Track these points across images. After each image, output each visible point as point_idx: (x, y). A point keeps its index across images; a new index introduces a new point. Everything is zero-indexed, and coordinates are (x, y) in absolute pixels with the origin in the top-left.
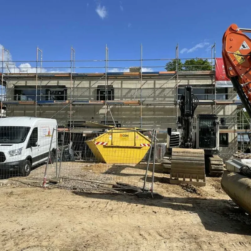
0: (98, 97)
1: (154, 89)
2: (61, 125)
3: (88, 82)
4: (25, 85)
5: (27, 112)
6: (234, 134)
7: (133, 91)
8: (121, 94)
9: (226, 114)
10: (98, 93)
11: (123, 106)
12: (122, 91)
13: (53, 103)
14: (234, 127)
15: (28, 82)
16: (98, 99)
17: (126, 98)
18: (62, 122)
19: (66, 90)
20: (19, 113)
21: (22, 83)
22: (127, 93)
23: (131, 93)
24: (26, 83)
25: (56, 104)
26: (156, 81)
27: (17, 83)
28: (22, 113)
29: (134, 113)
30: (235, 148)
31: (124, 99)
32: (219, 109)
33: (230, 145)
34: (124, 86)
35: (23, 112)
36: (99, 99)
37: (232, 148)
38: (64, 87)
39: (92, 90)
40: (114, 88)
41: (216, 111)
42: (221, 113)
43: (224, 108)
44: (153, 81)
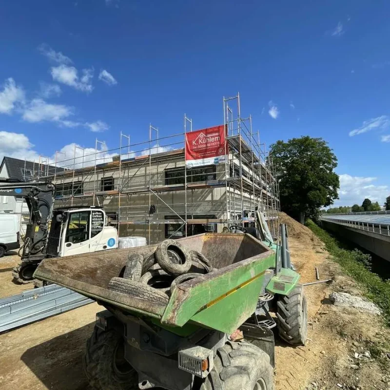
0: (102, 187)
1: (145, 175)
10: (102, 185)
16: (102, 191)
32: (207, 193)
40: (114, 179)
41: (203, 196)
42: (209, 198)
43: (212, 192)
44: (144, 168)
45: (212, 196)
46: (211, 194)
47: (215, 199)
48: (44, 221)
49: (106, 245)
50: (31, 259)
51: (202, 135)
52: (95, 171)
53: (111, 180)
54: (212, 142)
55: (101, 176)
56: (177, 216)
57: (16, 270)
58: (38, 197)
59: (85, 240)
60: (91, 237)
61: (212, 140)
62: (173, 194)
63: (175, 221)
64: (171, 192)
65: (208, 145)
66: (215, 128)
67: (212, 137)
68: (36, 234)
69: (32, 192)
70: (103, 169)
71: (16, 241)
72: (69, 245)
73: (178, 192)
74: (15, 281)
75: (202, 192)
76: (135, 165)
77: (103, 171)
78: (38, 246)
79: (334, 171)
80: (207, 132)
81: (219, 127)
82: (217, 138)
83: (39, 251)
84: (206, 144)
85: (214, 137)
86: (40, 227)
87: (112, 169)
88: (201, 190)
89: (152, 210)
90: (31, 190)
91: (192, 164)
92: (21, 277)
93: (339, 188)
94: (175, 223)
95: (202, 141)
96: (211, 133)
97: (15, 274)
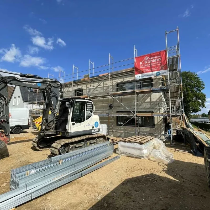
0: (75, 94)
1: (103, 87)
6: (160, 117)
9: (153, 100)
14: (159, 111)
16: (75, 96)
30: (160, 129)
32: (146, 97)
33: (156, 126)
37: (158, 129)
40: (83, 90)
41: (144, 99)
42: (148, 100)
43: (150, 96)
44: (102, 82)
45: (150, 99)
46: (149, 97)
47: (152, 101)
48: (54, 108)
49: (94, 126)
50: (46, 134)
51: (147, 58)
52: (73, 85)
53: (81, 90)
54: (154, 62)
55: (75, 88)
56: (130, 111)
57: (35, 141)
58: (51, 90)
59: (82, 122)
60: (86, 120)
61: (155, 61)
62: (122, 98)
63: (127, 114)
64: (121, 97)
65: (152, 64)
66: (157, 53)
67: (154, 59)
68: (49, 116)
69: (48, 86)
70: (77, 83)
71: (27, 124)
72: (73, 124)
73: (126, 97)
74: (34, 148)
75: (143, 96)
76: (97, 80)
77: (77, 85)
78: (51, 125)
79: (202, 91)
80: (151, 56)
81: (160, 52)
82: (159, 59)
83: (51, 128)
84: (150, 63)
85: (156, 58)
86: (52, 112)
87: (82, 84)
88: (142, 95)
89: (111, 107)
90: (47, 85)
91: (139, 77)
92: (38, 146)
93: (206, 101)
94: (127, 115)
95: (147, 62)
96: (154, 56)
97: (34, 143)
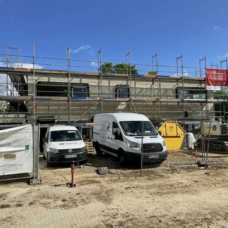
0: (116, 94)
2: (85, 120)
3: (108, 81)
4: (47, 81)
5: (50, 107)
7: (144, 91)
8: (135, 92)
10: (116, 92)
11: (137, 103)
12: (135, 90)
13: (85, 100)
15: (50, 78)
17: (139, 96)
18: (86, 117)
19: (88, 88)
20: (42, 109)
21: (45, 79)
22: (140, 92)
23: (143, 92)
24: (49, 79)
25: (88, 101)
26: (161, 83)
27: (39, 79)
28: (46, 109)
29: (146, 109)
31: (137, 97)
34: (137, 86)
35: (47, 107)
36: (118, 97)
38: (87, 84)
39: (111, 88)
46: (205, 106)
51: (215, 72)
54: (220, 78)
80: (217, 71)
89: (186, 115)
95: (215, 76)
96: (220, 72)
